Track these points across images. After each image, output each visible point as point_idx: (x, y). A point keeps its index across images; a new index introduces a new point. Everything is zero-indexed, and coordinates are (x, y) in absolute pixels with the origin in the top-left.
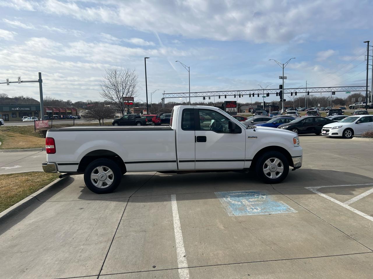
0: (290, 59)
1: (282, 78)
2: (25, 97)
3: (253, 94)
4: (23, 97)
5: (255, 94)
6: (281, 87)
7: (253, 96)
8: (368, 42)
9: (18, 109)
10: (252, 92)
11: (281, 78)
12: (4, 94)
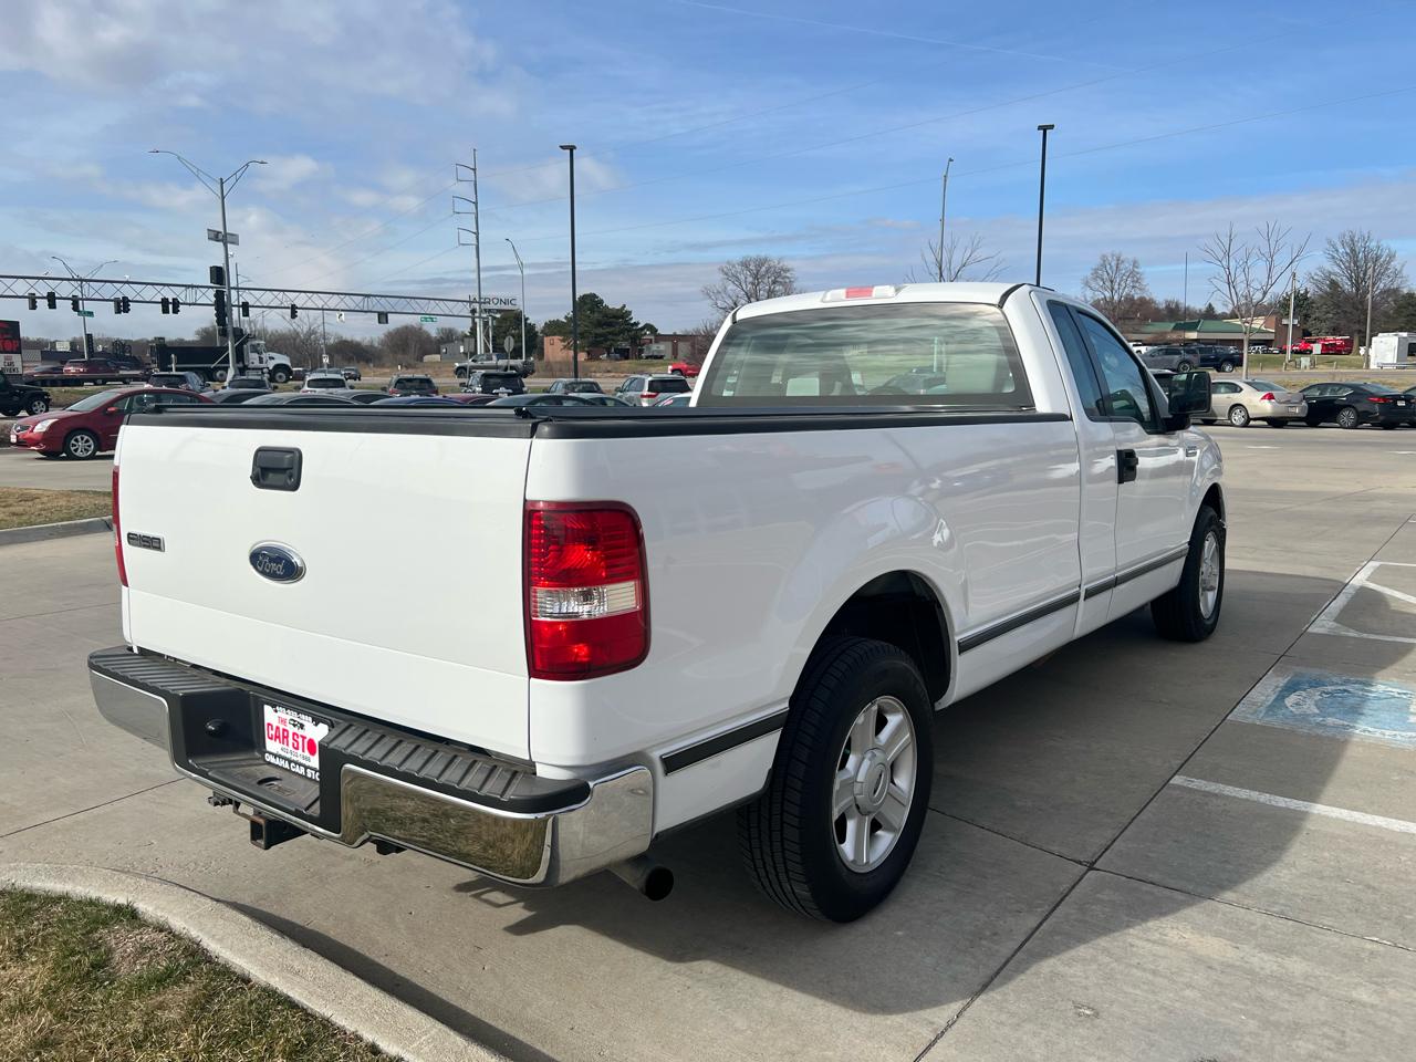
0: (247, 165)
1: (222, 237)
3: (52, 300)
5: (57, 295)
6: (218, 275)
7: (52, 305)
8: (572, 149)
10: (42, 289)
11: (215, 236)
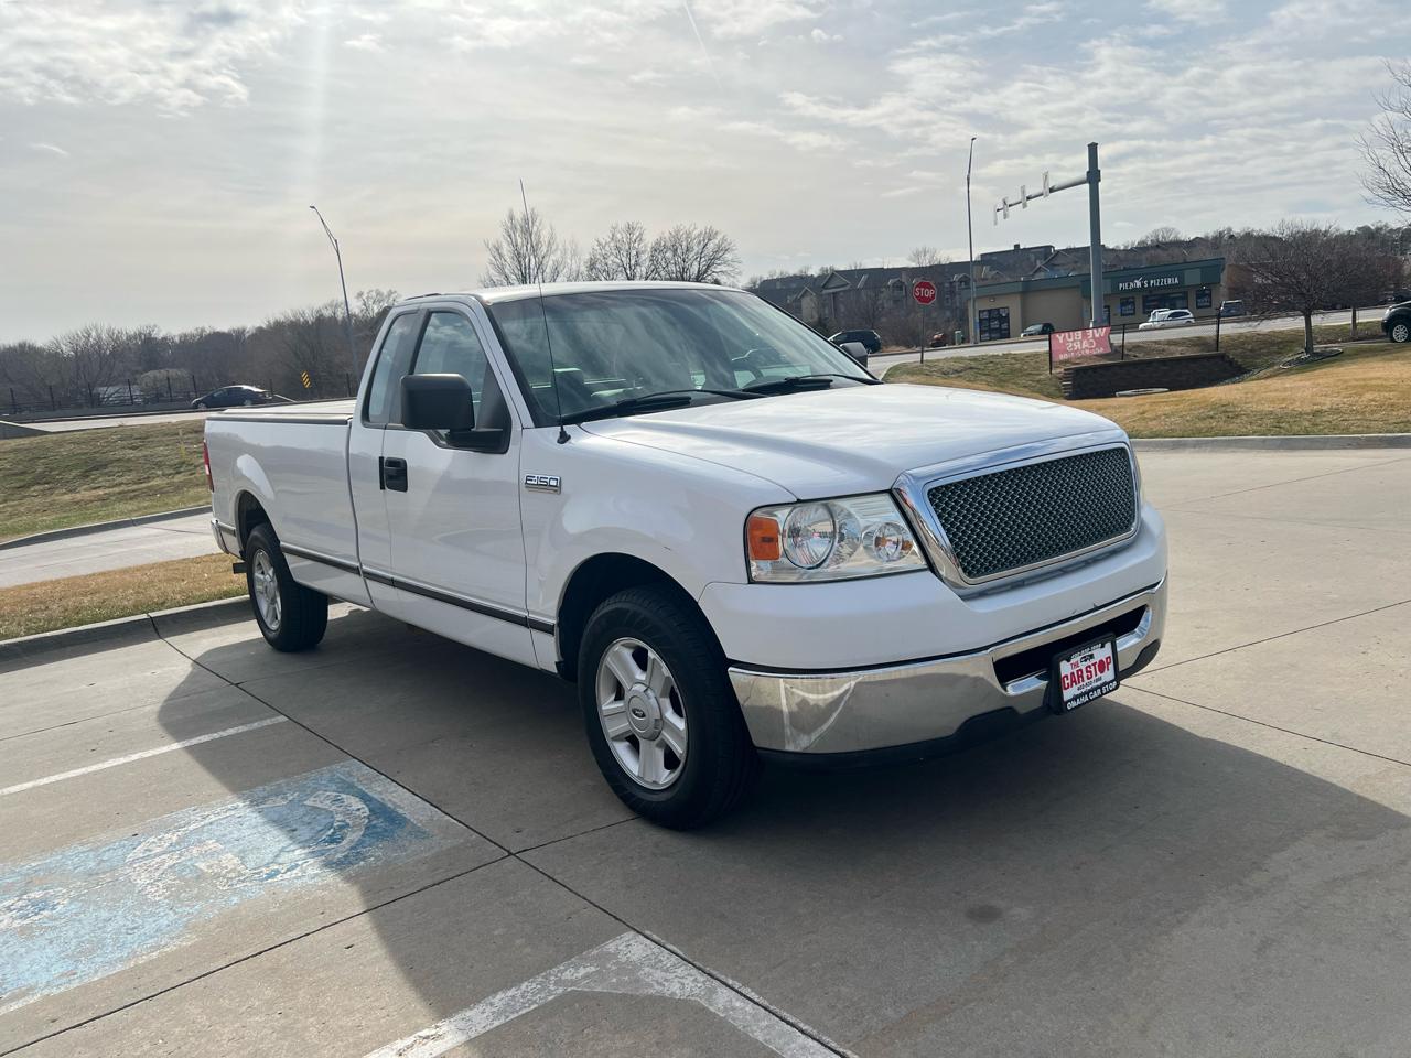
2: (1237, 230)
4: (1230, 230)
9: (1138, 284)
12: (1166, 229)
